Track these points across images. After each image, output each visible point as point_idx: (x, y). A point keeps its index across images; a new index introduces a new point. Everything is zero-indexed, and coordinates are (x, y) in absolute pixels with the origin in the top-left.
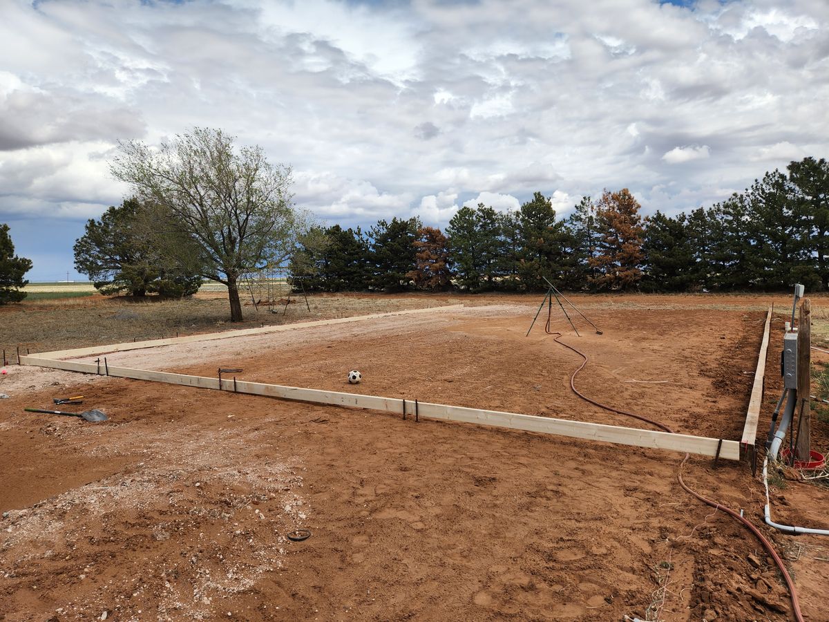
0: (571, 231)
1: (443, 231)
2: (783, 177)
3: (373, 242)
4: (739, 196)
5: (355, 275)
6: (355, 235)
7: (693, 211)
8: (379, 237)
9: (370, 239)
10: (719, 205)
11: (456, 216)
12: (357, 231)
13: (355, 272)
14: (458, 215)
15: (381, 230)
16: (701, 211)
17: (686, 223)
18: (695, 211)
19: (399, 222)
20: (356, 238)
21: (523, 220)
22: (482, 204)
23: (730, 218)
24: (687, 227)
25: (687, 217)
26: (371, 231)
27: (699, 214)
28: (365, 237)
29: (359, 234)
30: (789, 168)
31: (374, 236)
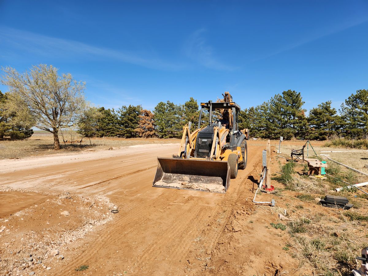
0: (205, 114)
1: (152, 112)
2: (280, 96)
3: (120, 115)
4: (266, 103)
5: (111, 130)
6: (111, 112)
7: (250, 108)
8: (123, 113)
9: (118, 114)
10: (259, 106)
11: (158, 106)
12: (112, 110)
13: (111, 129)
14: (158, 105)
15: (124, 110)
16: (252, 108)
17: (247, 113)
18: (251, 108)
19: (132, 107)
20: (112, 113)
21: (186, 109)
22: (169, 101)
23: (263, 111)
24: (248, 114)
25: (248, 110)
26: (119, 110)
27: (251, 110)
28: (116, 113)
29: (113, 111)
30: (283, 93)
31: (121, 113)
